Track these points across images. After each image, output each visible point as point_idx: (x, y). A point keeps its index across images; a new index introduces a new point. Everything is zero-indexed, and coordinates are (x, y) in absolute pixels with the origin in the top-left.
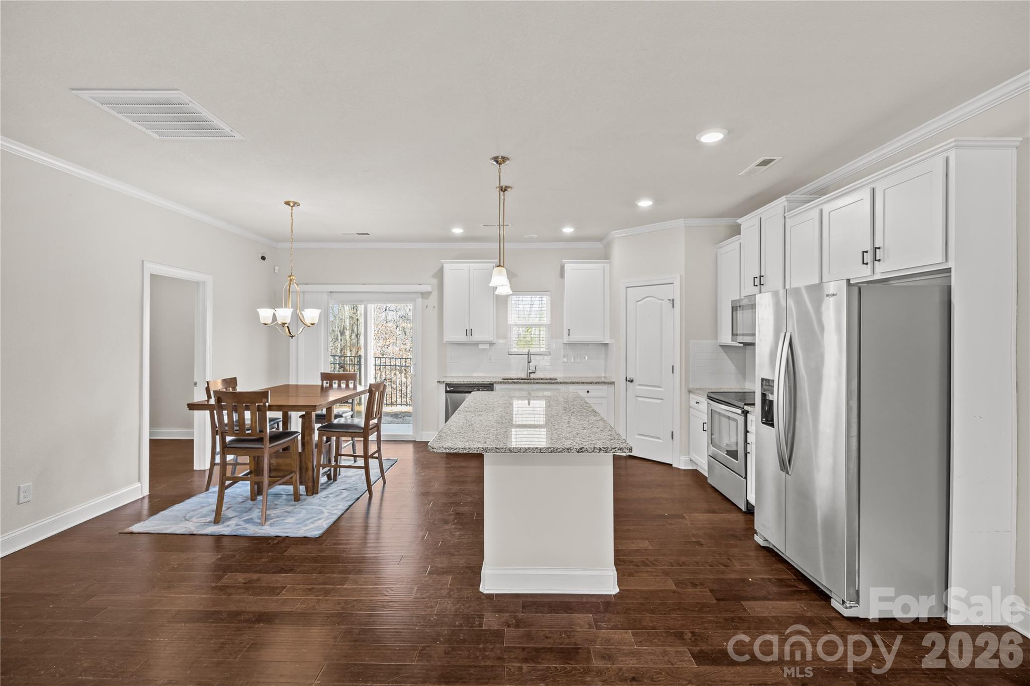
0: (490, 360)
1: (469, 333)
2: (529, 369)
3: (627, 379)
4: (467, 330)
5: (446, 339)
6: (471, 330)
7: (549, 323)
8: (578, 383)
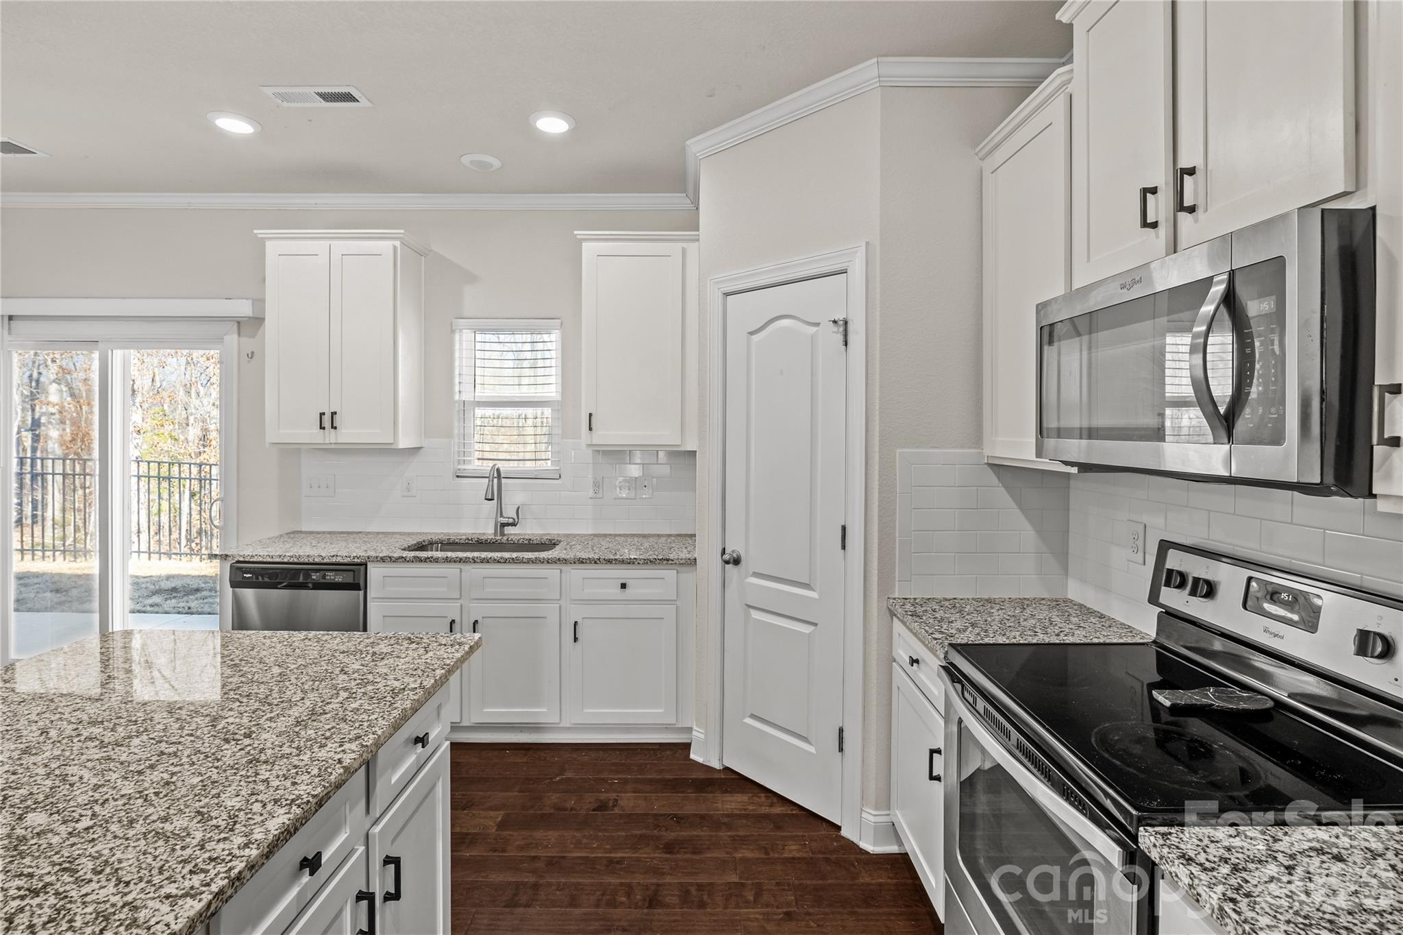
0: (408, 490)
1: (327, 421)
2: (501, 516)
3: (726, 557)
4: (322, 414)
5: (271, 437)
6: (334, 414)
7: (559, 398)
8: (595, 563)
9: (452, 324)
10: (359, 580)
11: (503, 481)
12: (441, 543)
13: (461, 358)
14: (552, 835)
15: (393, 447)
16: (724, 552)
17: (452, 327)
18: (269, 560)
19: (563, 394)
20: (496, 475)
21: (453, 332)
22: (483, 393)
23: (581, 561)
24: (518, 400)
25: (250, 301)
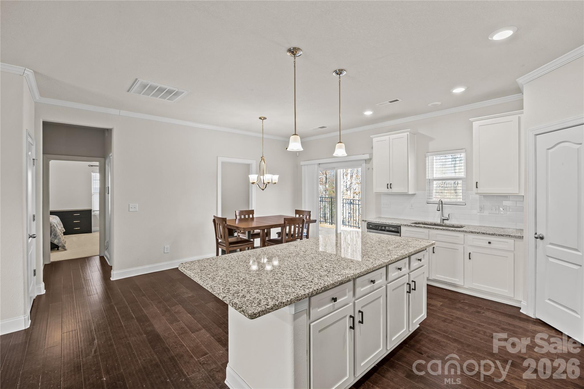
0: (412, 207)
1: (389, 186)
2: (443, 216)
3: (536, 236)
4: (388, 184)
5: (375, 191)
6: (391, 184)
7: (465, 177)
8: (478, 233)
9: (425, 154)
10: (399, 230)
11: (443, 205)
12: (422, 224)
13: (428, 165)
14: (459, 313)
15: (408, 193)
16: (536, 234)
17: (425, 156)
18: (376, 223)
19: (466, 175)
20: (441, 203)
21: (426, 157)
22: (436, 176)
23: (472, 232)
24: (449, 178)
25: (369, 155)
